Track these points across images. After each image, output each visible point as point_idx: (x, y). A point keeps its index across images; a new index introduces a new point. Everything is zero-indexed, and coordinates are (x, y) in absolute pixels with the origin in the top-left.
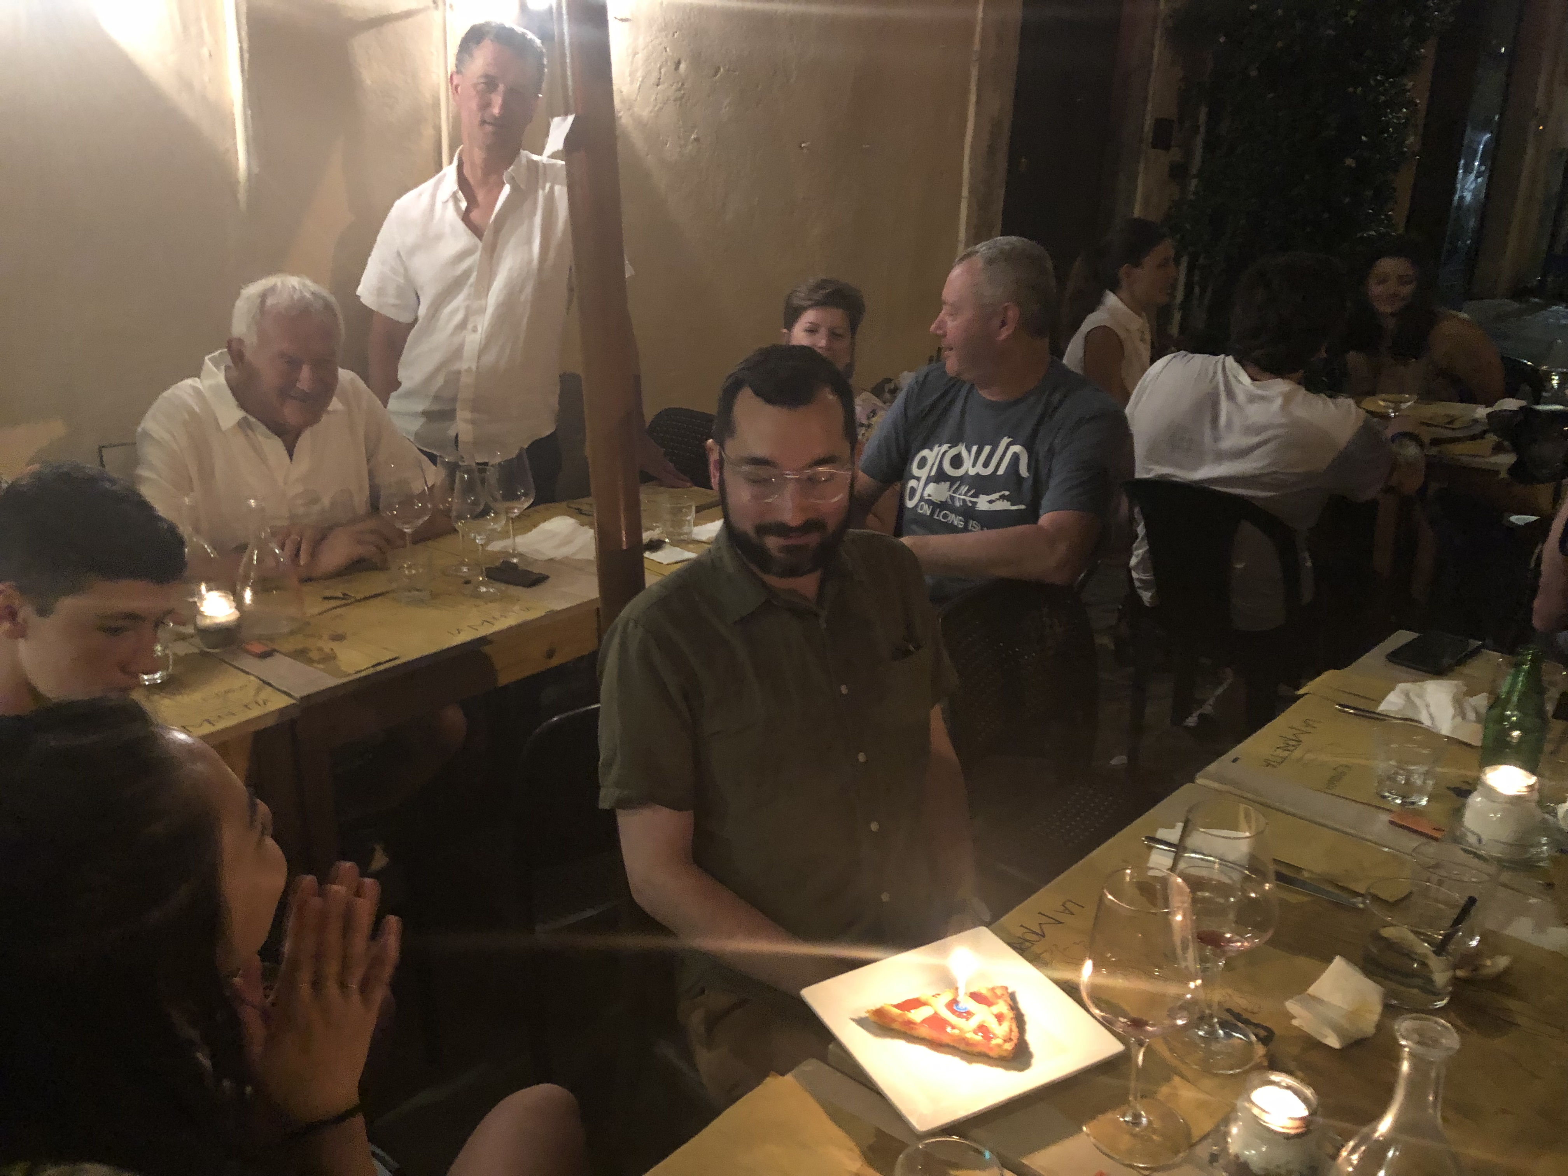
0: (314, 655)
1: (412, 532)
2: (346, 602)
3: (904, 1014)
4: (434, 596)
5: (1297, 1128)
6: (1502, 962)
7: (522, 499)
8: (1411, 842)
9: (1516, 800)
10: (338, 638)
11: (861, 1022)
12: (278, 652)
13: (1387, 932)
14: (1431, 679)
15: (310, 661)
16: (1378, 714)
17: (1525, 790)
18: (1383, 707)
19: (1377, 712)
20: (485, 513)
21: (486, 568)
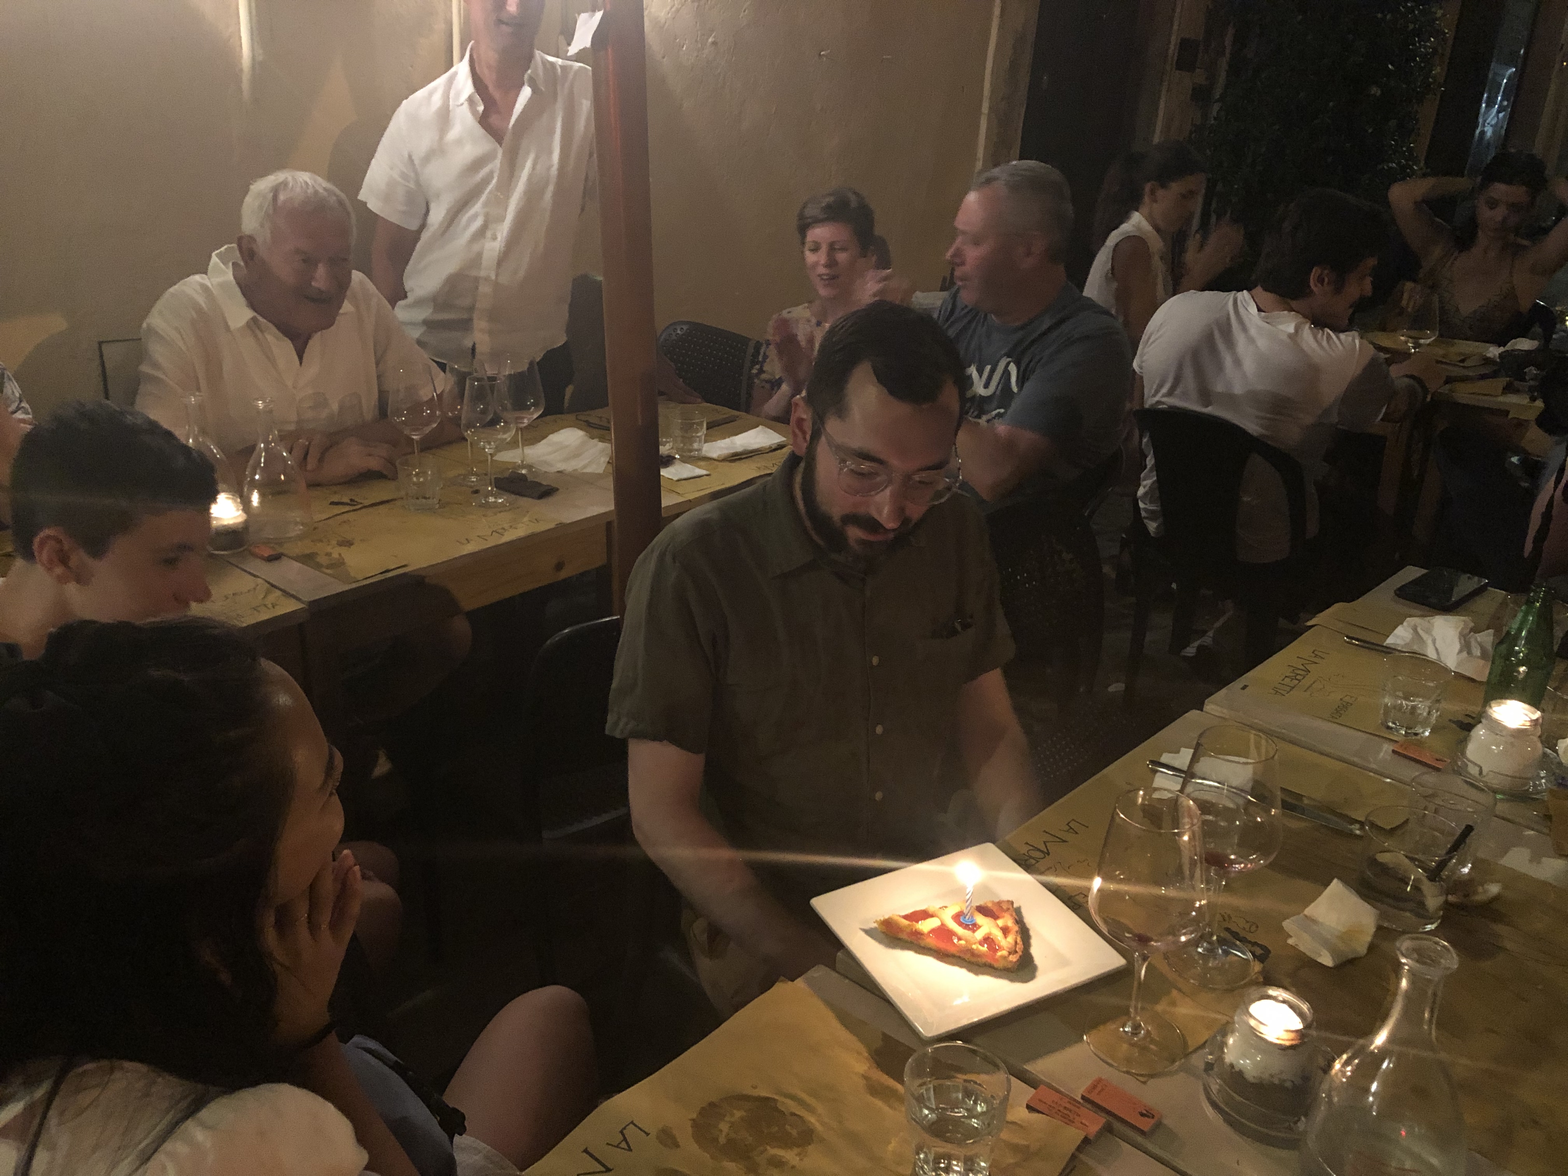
0: (322, 560)
1: (420, 439)
2: (355, 508)
3: (912, 925)
4: (443, 505)
5: (1292, 1040)
6: (1494, 889)
7: (532, 410)
8: (1411, 772)
9: (1519, 734)
10: (347, 543)
11: (869, 932)
12: (285, 555)
13: (1383, 858)
14: (1440, 614)
15: (318, 567)
16: (1386, 647)
17: (1528, 724)
18: (1390, 641)
19: (1385, 644)
20: (494, 422)
21: (495, 478)
